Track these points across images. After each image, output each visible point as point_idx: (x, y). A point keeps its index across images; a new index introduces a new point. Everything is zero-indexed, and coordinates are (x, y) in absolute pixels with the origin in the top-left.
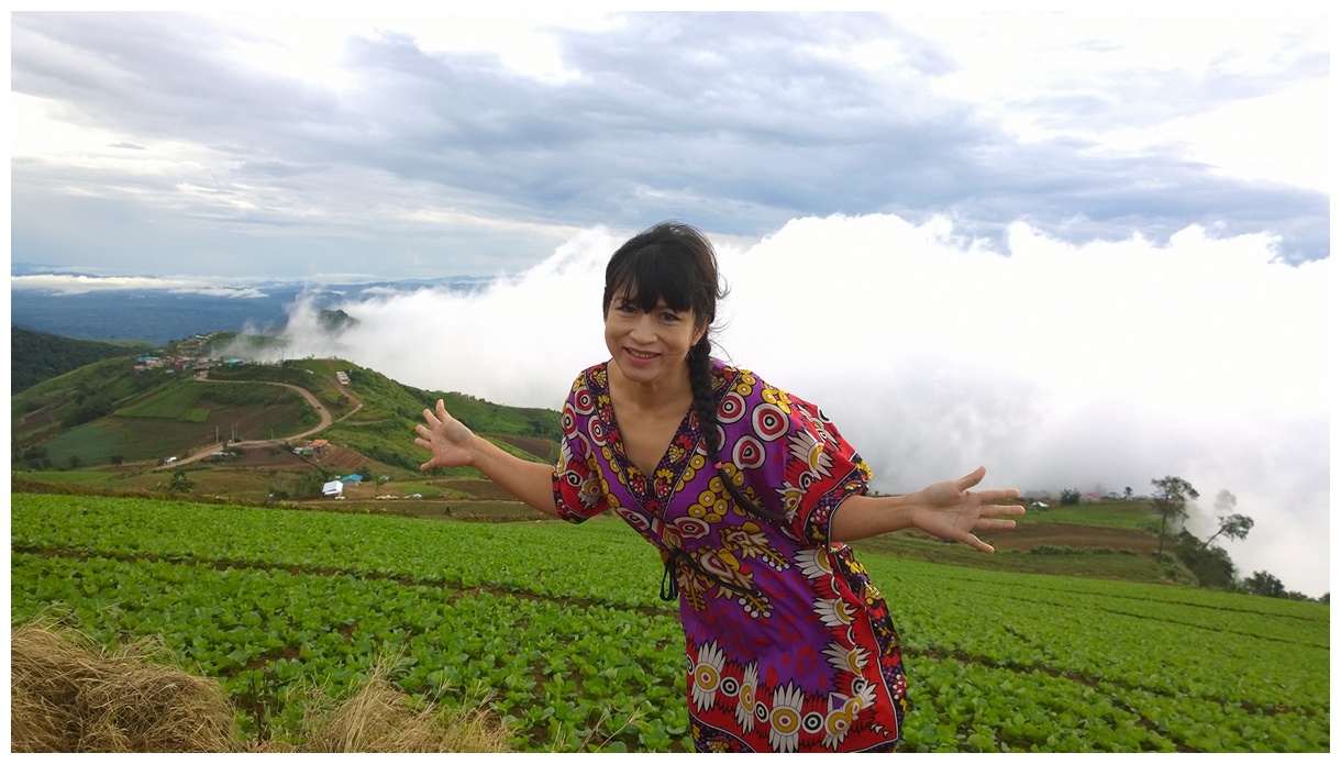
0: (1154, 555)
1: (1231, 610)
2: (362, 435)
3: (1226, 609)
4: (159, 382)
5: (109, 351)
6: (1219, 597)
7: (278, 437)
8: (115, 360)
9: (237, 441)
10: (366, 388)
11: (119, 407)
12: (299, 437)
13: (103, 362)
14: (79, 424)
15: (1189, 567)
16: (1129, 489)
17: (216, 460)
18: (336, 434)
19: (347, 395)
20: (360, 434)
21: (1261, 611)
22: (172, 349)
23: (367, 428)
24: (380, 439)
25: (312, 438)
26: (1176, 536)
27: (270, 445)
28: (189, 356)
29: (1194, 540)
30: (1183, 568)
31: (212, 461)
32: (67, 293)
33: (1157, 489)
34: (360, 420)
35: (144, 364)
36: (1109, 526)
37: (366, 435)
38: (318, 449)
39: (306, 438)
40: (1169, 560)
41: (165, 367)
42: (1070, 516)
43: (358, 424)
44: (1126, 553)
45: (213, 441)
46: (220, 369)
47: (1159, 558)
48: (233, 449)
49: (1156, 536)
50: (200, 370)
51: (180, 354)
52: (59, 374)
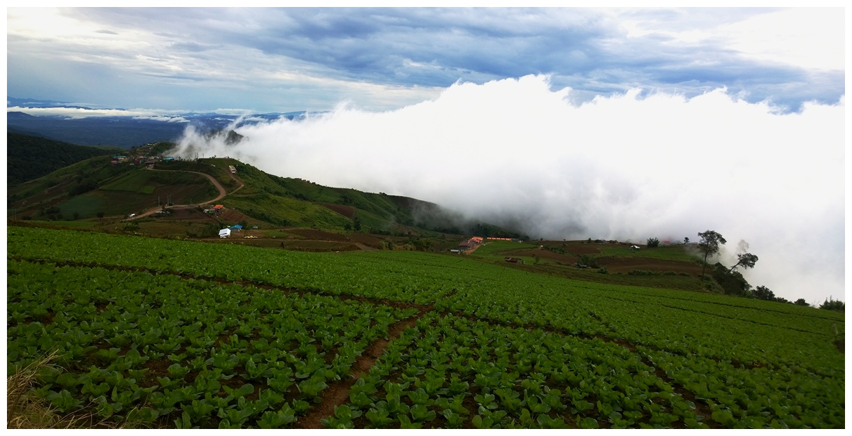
0: (699, 276)
1: (740, 307)
2: (243, 203)
3: (737, 306)
4: (125, 170)
5: (97, 152)
6: (735, 299)
7: (195, 203)
8: (101, 158)
9: (170, 205)
10: (246, 176)
11: (102, 184)
12: (206, 203)
13: (94, 159)
14: (79, 194)
15: (720, 283)
16: (687, 239)
17: (158, 216)
18: (228, 201)
19: (235, 179)
20: (242, 202)
21: (758, 308)
22: (134, 151)
23: (247, 198)
24: (254, 205)
25: (214, 204)
26: (713, 266)
27: (189, 208)
28: (143, 155)
29: (723, 268)
30: (716, 284)
31: (156, 217)
32: (73, 118)
33: (702, 239)
34: (242, 194)
35: (117, 159)
36: (675, 259)
37: (246, 203)
38: (217, 210)
39: (211, 204)
40: (708, 279)
41: (129, 162)
42: (652, 253)
43: (241, 196)
44: (684, 275)
45: (156, 205)
46: (160, 163)
47: (702, 278)
48: (168, 210)
49: (701, 265)
50: (149, 164)
51: (138, 154)
52: (68, 165)
